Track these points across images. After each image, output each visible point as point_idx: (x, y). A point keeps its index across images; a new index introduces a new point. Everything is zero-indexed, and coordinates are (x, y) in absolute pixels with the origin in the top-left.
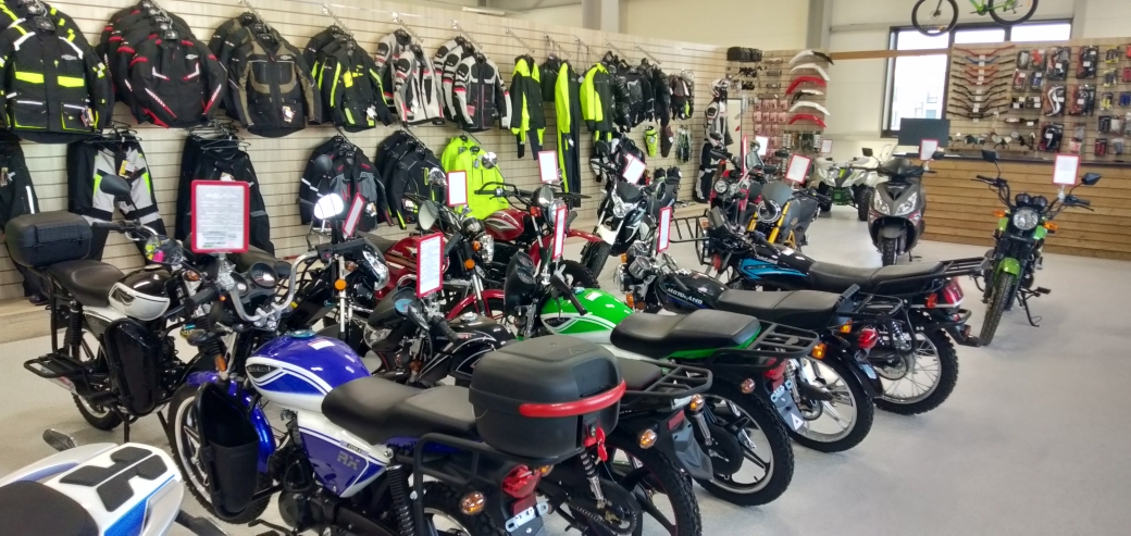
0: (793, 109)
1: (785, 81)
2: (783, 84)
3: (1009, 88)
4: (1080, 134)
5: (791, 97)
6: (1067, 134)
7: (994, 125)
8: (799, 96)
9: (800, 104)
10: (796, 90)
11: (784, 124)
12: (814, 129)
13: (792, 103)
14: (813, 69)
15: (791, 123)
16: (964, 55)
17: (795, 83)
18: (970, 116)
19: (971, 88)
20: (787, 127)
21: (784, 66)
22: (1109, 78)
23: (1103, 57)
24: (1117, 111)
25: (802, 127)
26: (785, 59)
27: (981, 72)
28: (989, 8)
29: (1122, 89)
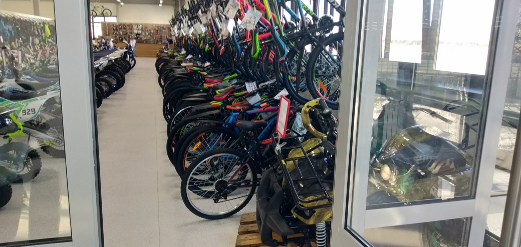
3: (112, 30)
7: (111, 37)
16: (103, 24)
18: (106, 35)
19: (106, 30)
22: (128, 29)
24: (130, 35)
27: (107, 27)
28: (103, 13)
29: (130, 31)
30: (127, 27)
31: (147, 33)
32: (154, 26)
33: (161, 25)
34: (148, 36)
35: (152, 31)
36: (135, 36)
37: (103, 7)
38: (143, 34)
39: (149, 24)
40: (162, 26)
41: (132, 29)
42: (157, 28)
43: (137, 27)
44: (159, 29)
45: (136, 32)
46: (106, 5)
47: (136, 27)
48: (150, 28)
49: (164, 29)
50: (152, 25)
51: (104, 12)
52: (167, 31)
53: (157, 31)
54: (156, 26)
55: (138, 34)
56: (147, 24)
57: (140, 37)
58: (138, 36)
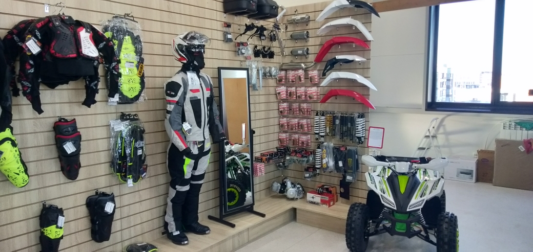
0: (325, 82)
1: (314, 45)
2: (312, 50)
5: (321, 66)
8: (333, 64)
9: (334, 75)
10: (329, 57)
11: (315, 102)
12: (356, 110)
13: (324, 74)
14: (351, 26)
15: (324, 101)
17: (326, 48)
20: (320, 107)
21: (311, 25)
25: (338, 107)
26: (311, 15)
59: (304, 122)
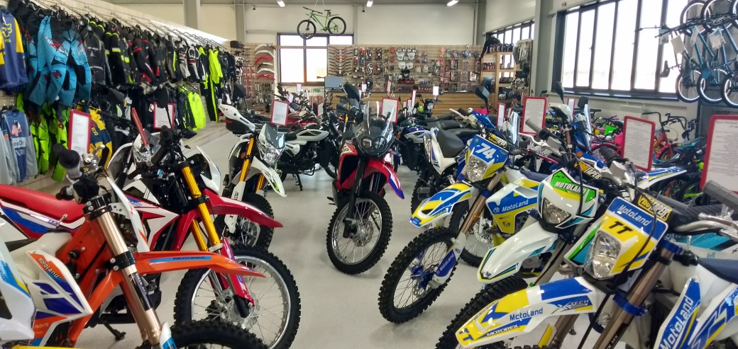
0: (258, 72)
1: (253, 58)
2: (252, 60)
3: (351, 64)
4: (379, 82)
5: (257, 66)
6: (374, 82)
7: (348, 79)
8: (261, 66)
9: (262, 69)
10: (260, 63)
11: (254, 79)
12: (269, 82)
13: (258, 69)
14: (268, 53)
15: (258, 78)
16: (333, 49)
17: (258, 60)
18: (338, 75)
19: (337, 64)
20: (257, 81)
21: (251, 51)
22: (386, 60)
23: (383, 52)
24: (389, 73)
25: (264, 81)
26: (252, 47)
27: (341, 57)
28: (328, 28)
29: (390, 64)
30: (384, 57)
31: (426, 68)
32: (443, 50)
33: (458, 47)
34: (426, 74)
35: (438, 64)
36: (400, 77)
37: (329, 13)
38: (419, 70)
39: (431, 47)
40: (460, 50)
41: (393, 59)
42: (448, 56)
43: (406, 55)
44: (453, 56)
45: (402, 65)
46: (337, 10)
47: (403, 55)
48: (432, 55)
49: (465, 56)
50: (439, 48)
51: (332, 25)
52: (470, 61)
53: (450, 61)
54: (446, 52)
55: (406, 71)
56: (426, 47)
57: (411, 77)
58: (406, 75)
59: (251, 86)
